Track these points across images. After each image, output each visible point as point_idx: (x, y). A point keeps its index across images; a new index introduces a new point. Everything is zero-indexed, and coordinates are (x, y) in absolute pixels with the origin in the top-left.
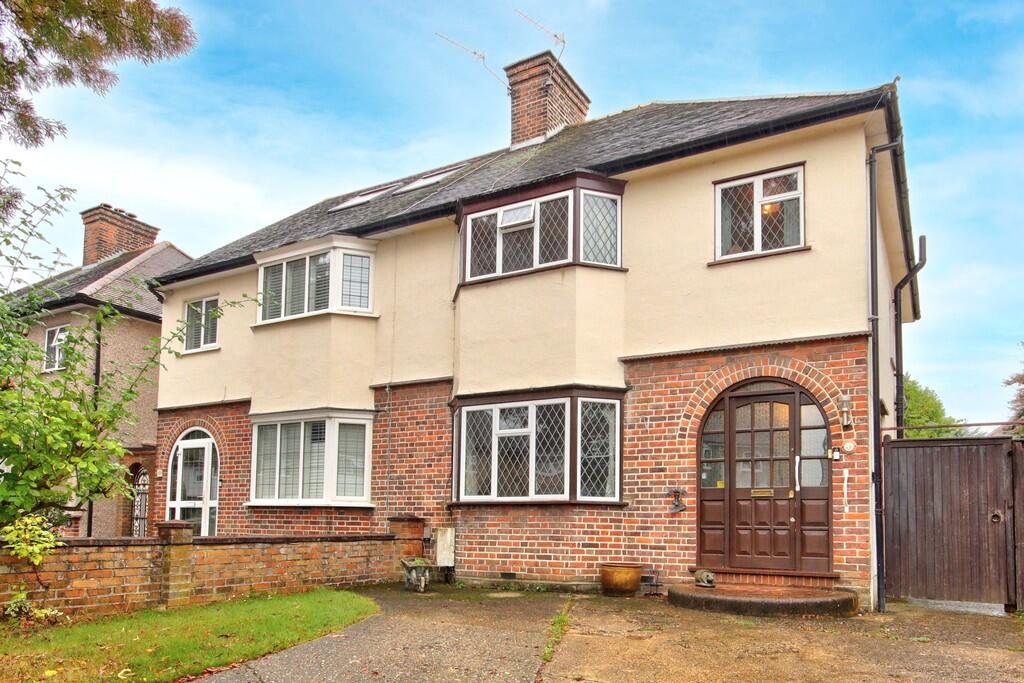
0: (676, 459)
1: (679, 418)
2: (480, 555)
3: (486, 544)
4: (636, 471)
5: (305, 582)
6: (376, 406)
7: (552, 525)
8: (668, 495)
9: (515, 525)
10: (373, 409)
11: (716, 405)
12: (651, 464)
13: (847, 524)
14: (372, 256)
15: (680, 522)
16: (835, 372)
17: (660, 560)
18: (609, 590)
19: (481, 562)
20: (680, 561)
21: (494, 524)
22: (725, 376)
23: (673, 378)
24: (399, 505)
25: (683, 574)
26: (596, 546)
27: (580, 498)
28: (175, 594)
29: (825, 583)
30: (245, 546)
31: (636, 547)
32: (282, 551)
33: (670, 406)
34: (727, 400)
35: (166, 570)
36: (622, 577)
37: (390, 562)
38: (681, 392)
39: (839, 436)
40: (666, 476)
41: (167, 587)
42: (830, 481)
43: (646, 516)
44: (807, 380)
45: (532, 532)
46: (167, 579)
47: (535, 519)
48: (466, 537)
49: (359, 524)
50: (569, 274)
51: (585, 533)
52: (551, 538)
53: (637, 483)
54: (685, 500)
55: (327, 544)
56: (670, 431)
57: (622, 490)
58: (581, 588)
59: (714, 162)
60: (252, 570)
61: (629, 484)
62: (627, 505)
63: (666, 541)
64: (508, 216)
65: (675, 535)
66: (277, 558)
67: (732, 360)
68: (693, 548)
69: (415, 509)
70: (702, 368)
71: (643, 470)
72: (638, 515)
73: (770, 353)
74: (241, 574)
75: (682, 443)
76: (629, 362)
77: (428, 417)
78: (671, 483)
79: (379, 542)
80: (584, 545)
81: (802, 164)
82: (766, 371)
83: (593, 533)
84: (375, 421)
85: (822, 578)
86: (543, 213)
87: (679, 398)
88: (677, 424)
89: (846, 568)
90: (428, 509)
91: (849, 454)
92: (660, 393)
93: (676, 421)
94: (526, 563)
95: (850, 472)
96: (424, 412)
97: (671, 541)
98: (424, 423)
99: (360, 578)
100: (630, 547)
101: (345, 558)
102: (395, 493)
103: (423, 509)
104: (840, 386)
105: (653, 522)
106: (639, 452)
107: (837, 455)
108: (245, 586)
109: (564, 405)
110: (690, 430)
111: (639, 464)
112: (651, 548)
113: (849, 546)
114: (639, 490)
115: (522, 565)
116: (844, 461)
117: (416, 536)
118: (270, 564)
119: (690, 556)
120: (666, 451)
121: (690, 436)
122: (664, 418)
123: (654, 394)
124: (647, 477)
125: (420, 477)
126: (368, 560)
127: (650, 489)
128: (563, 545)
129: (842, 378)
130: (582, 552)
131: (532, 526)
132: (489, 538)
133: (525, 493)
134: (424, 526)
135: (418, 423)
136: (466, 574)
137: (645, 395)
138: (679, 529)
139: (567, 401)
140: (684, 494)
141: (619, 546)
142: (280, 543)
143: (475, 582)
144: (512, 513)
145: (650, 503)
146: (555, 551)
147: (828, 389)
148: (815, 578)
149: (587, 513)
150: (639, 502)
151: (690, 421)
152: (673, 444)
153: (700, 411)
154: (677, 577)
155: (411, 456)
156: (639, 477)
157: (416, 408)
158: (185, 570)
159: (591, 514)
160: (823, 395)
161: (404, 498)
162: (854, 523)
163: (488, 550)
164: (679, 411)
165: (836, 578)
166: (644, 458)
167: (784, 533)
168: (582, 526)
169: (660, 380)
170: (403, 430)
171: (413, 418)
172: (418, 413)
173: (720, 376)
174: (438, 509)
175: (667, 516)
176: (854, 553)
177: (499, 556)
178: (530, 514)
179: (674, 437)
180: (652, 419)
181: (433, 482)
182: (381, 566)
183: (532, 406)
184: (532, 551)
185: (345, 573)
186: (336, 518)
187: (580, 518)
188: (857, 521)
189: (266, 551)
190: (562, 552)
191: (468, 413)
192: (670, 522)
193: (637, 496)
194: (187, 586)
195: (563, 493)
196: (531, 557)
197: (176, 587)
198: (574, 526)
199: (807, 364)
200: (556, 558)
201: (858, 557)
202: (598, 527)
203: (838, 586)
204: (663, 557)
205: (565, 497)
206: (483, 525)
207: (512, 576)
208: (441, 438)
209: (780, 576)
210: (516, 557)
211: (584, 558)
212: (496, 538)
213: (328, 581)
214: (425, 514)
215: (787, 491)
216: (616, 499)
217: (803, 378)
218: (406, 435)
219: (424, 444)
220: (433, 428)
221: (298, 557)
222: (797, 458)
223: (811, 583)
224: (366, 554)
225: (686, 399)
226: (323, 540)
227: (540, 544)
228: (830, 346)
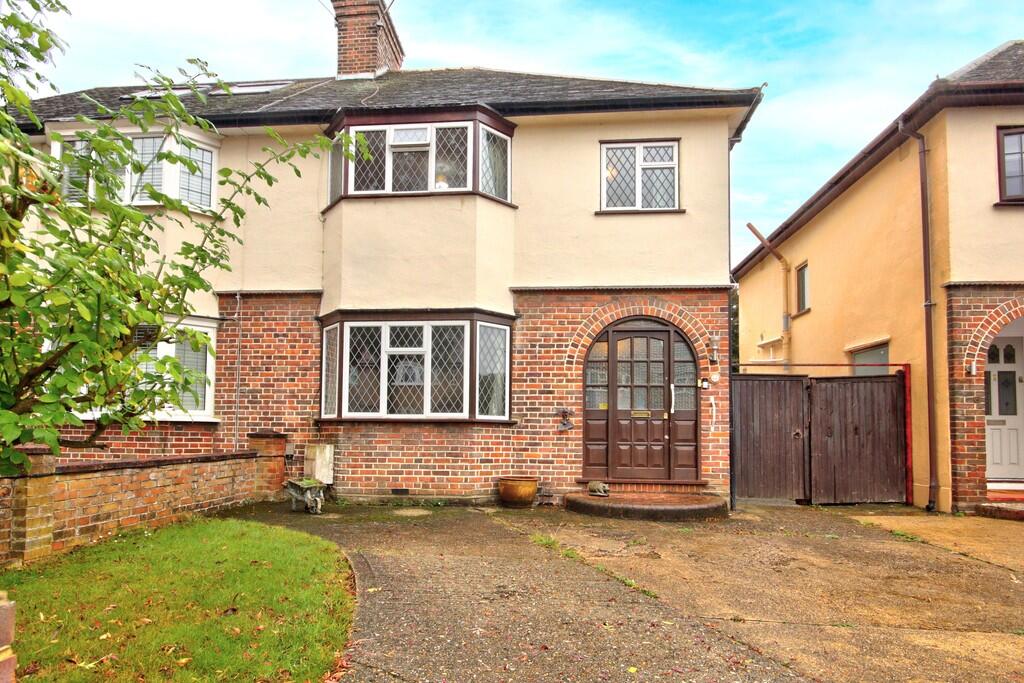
0: (564, 383)
1: (567, 346)
2: (368, 473)
3: (374, 460)
4: (526, 392)
5: (175, 510)
6: (220, 314)
7: (449, 442)
8: (556, 415)
9: (408, 442)
10: (218, 316)
11: (602, 336)
12: (539, 386)
13: (713, 441)
14: (215, 151)
15: (567, 439)
16: (704, 316)
17: (549, 473)
18: (506, 499)
19: (368, 479)
20: (567, 474)
21: (383, 442)
22: (610, 312)
23: (561, 311)
24: (253, 418)
25: (570, 485)
26: (491, 461)
27: (479, 417)
28: (32, 543)
29: (695, 489)
30: (112, 474)
31: (525, 461)
32: (152, 476)
33: (558, 335)
34: (610, 332)
35: (23, 512)
37: (253, 481)
38: (569, 323)
39: (707, 369)
40: (554, 398)
41: (22, 535)
42: (697, 405)
43: (534, 433)
44: (681, 321)
45: (427, 449)
46: (23, 524)
47: (432, 436)
48: (350, 454)
49: (200, 440)
50: (469, 202)
51: (482, 449)
52: (449, 455)
53: (525, 404)
54: (573, 420)
55: (196, 465)
56: (558, 357)
57: (511, 410)
58: (479, 501)
59: (601, 124)
60: (120, 502)
61: (518, 404)
62: (516, 423)
63: (553, 456)
65: (563, 450)
66: (146, 485)
67: (617, 299)
68: (580, 462)
69: (273, 424)
70: (589, 303)
71: (532, 392)
72: (527, 433)
73: (649, 296)
74: (107, 508)
75: (569, 369)
76: (518, 292)
77: (289, 330)
78: (558, 404)
79: (243, 461)
80: (482, 461)
81: (678, 140)
82: (646, 311)
83: (489, 449)
84: (219, 330)
85: (692, 485)
86: (439, 139)
87: (567, 329)
88: (565, 352)
89: (712, 476)
90: (290, 425)
91: (714, 384)
92: (549, 323)
93: (564, 349)
94: (421, 479)
95: (716, 399)
96: (273, 319)
97: (558, 456)
98: (285, 335)
99: (226, 500)
100: (518, 461)
101: (213, 482)
102: (247, 408)
103: (284, 424)
104: (707, 328)
105: (543, 439)
106: (528, 375)
107: (705, 384)
108: (111, 523)
109: (462, 328)
110: (578, 357)
111: (528, 386)
112: (540, 462)
113: (714, 458)
114: (527, 410)
115: (416, 480)
116: (710, 390)
117: (280, 453)
118: (139, 493)
119: (576, 470)
120: (554, 375)
121: (577, 363)
122: (553, 346)
123: (542, 323)
124: (536, 398)
125: (279, 391)
126: (233, 480)
127: (538, 409)
128: (462, 461)
129: (710, 322)
130: (480, 467)
131: (427, 443)
132: (377, 454)
133: (420, 411)
134: (287, 441)
135: (276, 336)
136: (350, 492)
137: (533, 323)
138: (566, 445)
139: (467, 324)
140: (571, 414)
141: (509, 461)
142: (150, 467)
143: (361, 499)
144: (404, 430)
145: (539, 421)
146: (453, 467)
147: (697, 330)
148: (686, 485)
149: (484, 431)
150: (527, 421)
151: (577, 350)
152: (562, 369)
153: (586, 341)
154: (565, 488)
155: (268, 369)
156: (528, 398)
158: (45, 510)
159: (487, 431)
160: (694, 335)
161: (259, 413)
162: (718, 441)
163: (376, 466)
164: (567, 340)
165: (704, 485)
166: (533, 381)
167: (659, 448)
168: (480, 443)
169: (549, 311)
170: (256, 341)
171: (272, 330)
173: (605, 312)
174: (303, 425)
175: (554, 433)
176: (718, 464)
177: (389, 473)
178: (424, 432)
179: (562, 363)
180: (540, 346)
181: (297, 397)
182: (244, 486)
183: (428, 327)
184: (427, 467)
185: (212, 497)
187: (479, 435)
188: (720, 438)
189: (135, 478)
190: (461, 467)
191: (352, 329)
192: (558, 439)
193: (526, 415)
194: (47, 531)
195: (461, 411)
196: (426, 473)
198: (473, 443)
199: (681, 308)
200: (454, 474)
201: (721, 467)
202: (493, 443)
203: (705, 491)
204: (551, 470)
205: (465, 415)
206: (371, 442)
207: (406, 492)
208: (307, 352)
209: (657, 484)
210: (410, 473)
211: (482, 473)
212: (386, 454)
213: (197, 507)
214: (286, 430)
215: (662, 413)
216: (506, 418)
217: (677, 319)
218: (262, 347)
219: (286, 358)
220: (296, 341)
221: (168, 482)
222: (672, 386)
223: (683, 489)
224: (231, 474)
225: (574, 329)
226: (194, 460)
227: (436, 461)
228: (701, 294)
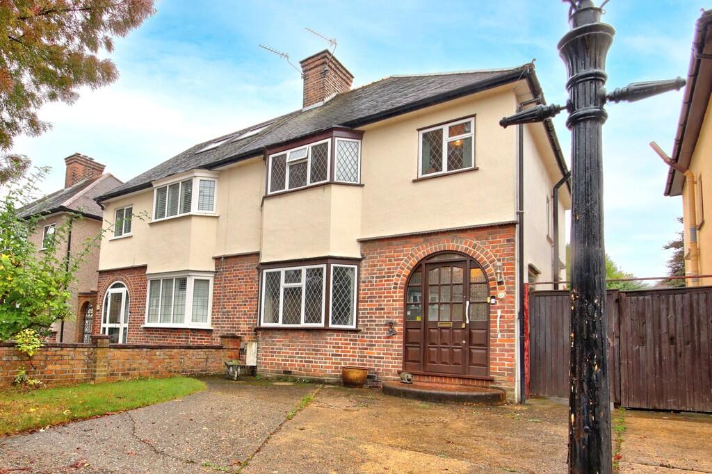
0: (391, 302)
1: (393, 276)
2: (272, 360)
3: (275, 352)
4: (367, 309)
5: (170, 372)
6: (216, 269)
7: (314, 342)
8: (386, 325)
9: (292, 342)
10: (214, 270)
11: (417, 269)
12: (375, 305)
13: (500, 345)
14: (216, 180)
15: (393, 342)
16: (493, 247)
17: (380, 366)
18: (346, 383)
19: (272, 363)
20: (393, 367)
21: (280, 341)
22: (422, 251)
23: (390, 252)
24: (226, 328)
25: (394, 375)
26: (341, 355)
27: (331, 326)
28: (99, 375)
29: (485, 384)
30: (137, 350)
31: (365, 357)
32: (158, 353)
33: (388, 269)
34: (424, 265)
35: (95, 362)
36: (354, 375)
37: (218, 362)
38: (395, 260)
39: (495, 288)
40: (384, 313)
41: (95, 371)
42: (489, 317)
43: (371, 337)
44: (475, 253)
45: (302, 346)
46: (95, 367)
47: (304, 338)
48: (264, 348)
49: (204, 339)
50: (327, 189)
51: (334, 347)
52: (313, 350)
53: (366, 317)
54: (396, 328)
55: (183, 350)
56: (388, 285)
57: (357, 321)
58: (329, 381)
59: (418, 117)
60: (140, 364)
61: (362, 317)
62: (360, 330)
63: (384, 354)
64: (292, 155)
65: (389, 350)
66: (155, 357)
67: (428, 241)
68: (400, 359)
69: (236, 331)
70: (409, 245)
71: (371, 309)
72: (367, 337)
73: (449, 236)
74: (135, 366)
75: (395, 292)
76: (363, 242)
77: (245, 276)
78: (387, 317)
79: (214, 350)
80: (333, 355)
81: (474, 116)
82: (449, 247)
83: (339, 347)
84: (215, 278)
85: (482, 380)
86: (313, 152)
87: (394, 264)
88: (392, 281)
89: (498, 374)
90: (243, 331)
91: (501, 300)
92: (382, 261)
93: (391, 278)
94: (298, 365)
95: (502, 312)
96: (243, 273)
97: (387, 354)
98: (243, 279)
99: (201, 371)
100: (362, 357)
101: (193, 359)
102: (225, 321)
103: (240, 331)
104: (496, 256)
105: (376, 342)
106: (369, 298)
107: (493, 301)
108: (136, 373)
109: (322, 269)
110: (400, 284)
111: (368, 305)
112: (375, 358)
113: (500, 360)
114: (368, 321)
115: (295, 365)
116: (498, 305)
117: (236, 347)
118: (151, 360)
119: (399, 363)
120: (385, 297)
121: (400, 288)
122: (384, 277)
123: (378, 261)
124: (373, 313)
125: (239, 312)
126: (207, 360)
127: (375, 321)
128: (321, 354)
129: (497, 251)
130: (332, 359)
131: (302, 342)
132: (277, 349)
133: (299, 322)
134: (241, 341)
135: (239, 279)
136: (263, 371)
137: (373, 262)
138: (392, 346)
139: (324, 266)
140: (396, 324)
141: (355, 356)
142: (156, 349)
143: (268, 376)
144: (291, 334)
145: (375, 329)
146: (315, 358)
147: (488, 258)
148: (478, 380)
149: (335, 335)
150: (368, 329)
151: (400, 279)
152: (390, 293)
153: (407, 272)
154: (390, 376)
155: (235, 299)
156: (368, 313)
157: (238, 270)
158: (104, 362)
159: (337, 335)
160: (485, 262)
161: (230, 324)
162: (504, 345)
163: (276, 356)
164: (393, 272)
165: (492, 381)
166: (371, 301)
167: (459, 350)
168: (332, 343)
169: (382, 253)
170: (230, 283)
171: (237, 276)
172: (239, 273)
173: (419, 250)
174: (249, 331)
175: (385, 338)
176: (504, 364)
177: (282, 360)
178: (301, 335)
179: (390, 289)
180: (377, 277)
181: (246, 315)
182: (214, 364)
183: (304, 269)
184: (301, 358)
185: (193, 368)
186: (191, 335)
187: (331, 338)
188: (506, 343)
189: (148, 353)
190: (319, 358)
191: (267, 273)
192: (387, 342)
193: (367, 325)
194: (105, 371)
195: (320, 322)
196: (301, 361)
197: (99, 371)
198: (327, 343)
199: (474, 242)
200: (316, 362)
201: (506, 367)
202: (342, 344)
203: (493, 385)
204: (382, 363)
205: (322, 325)
206: (273, 341)
207: (290, 372)
208: (252, 288)
209: (455, 378)
210: (292, 361)
211: (333, 363)
212: (281, 349)
213: (183, 372)
214: (242, 334)
215: (461, 323)
216: (354, 327)
217: (472, 251)
218: (232, 286)
219: (242, 292)
220: (248, 282)
221: (166, 357)
222: (468, 303)
223: (475, 383)
224: (205, 357)
225: (398, 264)
226: (181, 348)
227: (306, 354)
228: (490, 231)
